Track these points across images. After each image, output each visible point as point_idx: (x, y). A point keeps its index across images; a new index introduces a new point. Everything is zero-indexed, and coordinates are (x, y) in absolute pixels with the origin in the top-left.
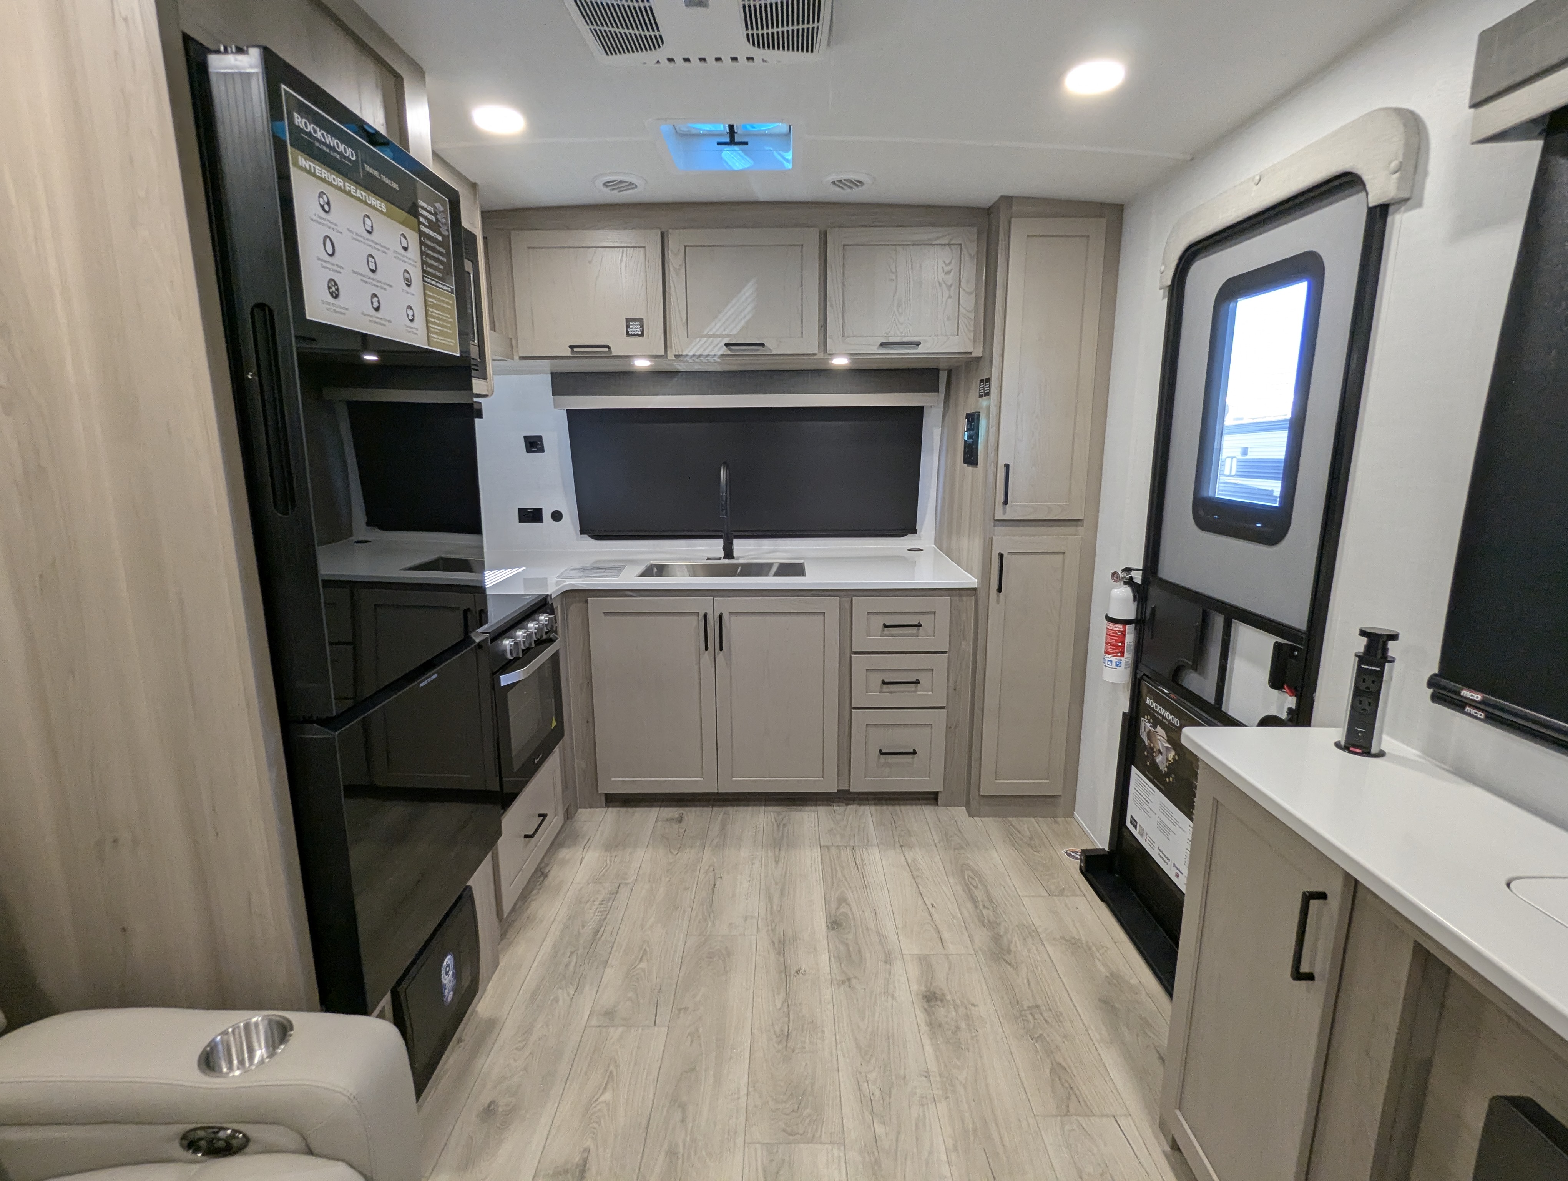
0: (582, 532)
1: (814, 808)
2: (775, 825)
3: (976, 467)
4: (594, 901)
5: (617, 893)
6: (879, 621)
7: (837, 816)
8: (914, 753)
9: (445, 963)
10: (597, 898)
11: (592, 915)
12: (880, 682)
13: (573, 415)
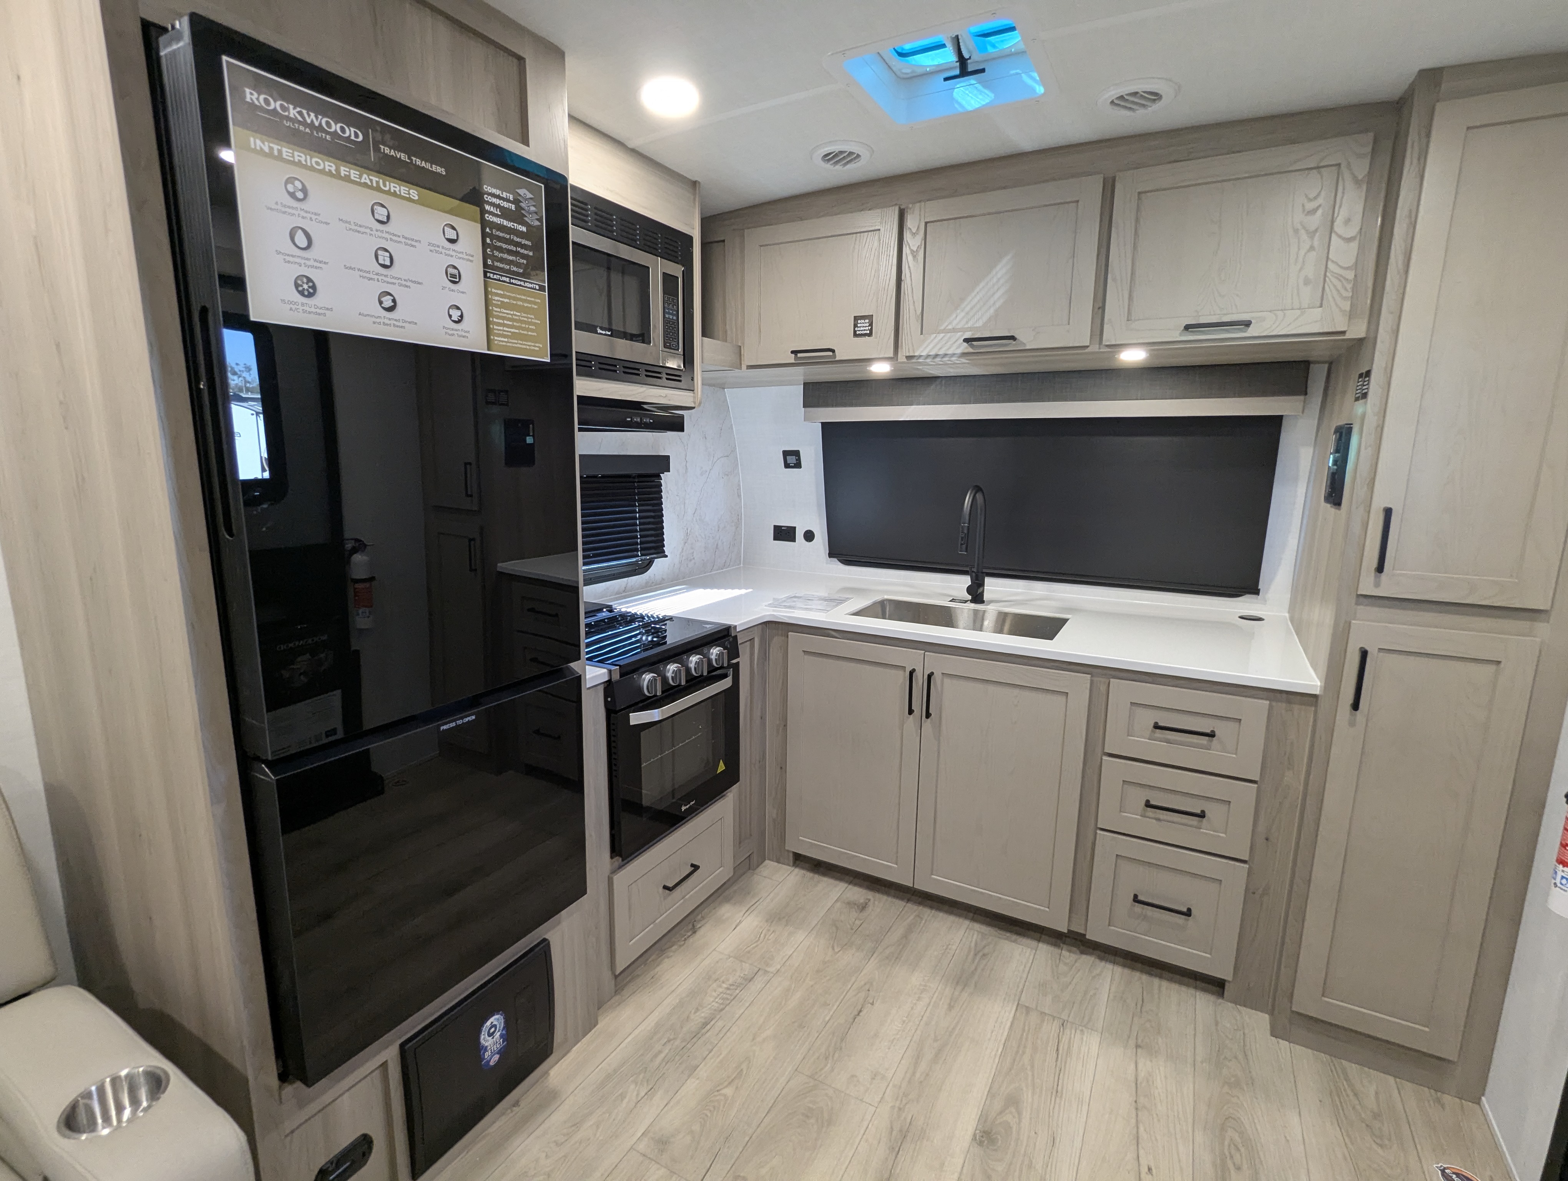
0: (831, 555)
1: (1034, 943)
2: (972, 953)
3: (1339, 509)
4: (723, 982)
5: (750, 981)
6: (1148, 718)
7: (1061, 966)
8: (1188, 913)
9: (488, 1023)
10: (728, 980)
11: (712, 999)
12: (1143, 803)
13: (828, 428)
